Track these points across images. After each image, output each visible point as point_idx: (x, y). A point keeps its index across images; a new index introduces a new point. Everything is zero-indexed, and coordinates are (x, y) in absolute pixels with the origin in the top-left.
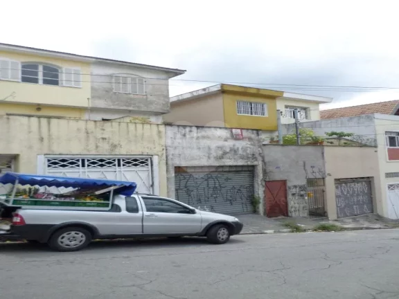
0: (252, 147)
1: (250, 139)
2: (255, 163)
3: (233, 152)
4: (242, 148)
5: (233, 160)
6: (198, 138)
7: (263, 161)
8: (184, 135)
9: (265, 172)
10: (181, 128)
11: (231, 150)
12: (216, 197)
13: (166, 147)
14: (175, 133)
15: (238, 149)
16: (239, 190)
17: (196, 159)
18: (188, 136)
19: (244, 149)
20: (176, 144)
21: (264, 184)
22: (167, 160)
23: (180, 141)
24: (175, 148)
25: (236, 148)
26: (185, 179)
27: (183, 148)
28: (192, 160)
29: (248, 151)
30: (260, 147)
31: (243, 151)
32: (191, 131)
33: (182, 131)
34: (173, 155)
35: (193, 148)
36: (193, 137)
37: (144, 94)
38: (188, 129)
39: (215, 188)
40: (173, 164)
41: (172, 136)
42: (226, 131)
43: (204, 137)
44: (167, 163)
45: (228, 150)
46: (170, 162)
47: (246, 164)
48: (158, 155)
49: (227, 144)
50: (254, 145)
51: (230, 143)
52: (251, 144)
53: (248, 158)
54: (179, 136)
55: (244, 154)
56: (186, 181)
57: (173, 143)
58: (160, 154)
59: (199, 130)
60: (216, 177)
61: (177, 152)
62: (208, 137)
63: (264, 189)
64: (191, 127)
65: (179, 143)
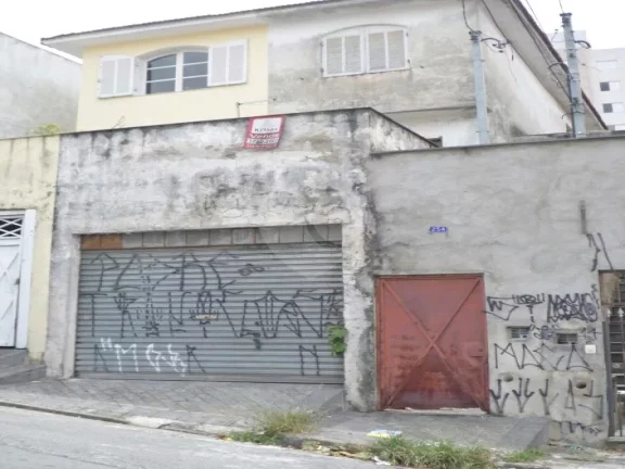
0: (322, 164)
1: (319, 142)
2: (336, 216)
3: (250, 188)
4: (285, 174)
5: (249, 212)
6: (143, 157)
7: (371, 208)
8: (107, 154)
9: (374, 246)
10: (101, 137)
11: (244, 182)
12: (208, 321)
13: (57, 187)
14: (83, 153)
15: (270, 176)
16: (292, 304)
17: (133, 213)
18: (115, 155)
19: (293, 176)
20: (83, 178)
21: (369, 284)
22: (55, 220)
23: (94, 169)
24: (80, 188)
25: (262, 173)
26: (117, 266)
27: (100, 186)
28: (121, 215)
29: (310, 181)
30: (361, 163)
31: (290, 183)
32: (125, 142)
33: (103, 143)
34: (71, 205)
35: (127, 185)
36: (128, 157)
37: (407, 66)
38: (117, 138)
39: (204, 294)
40: (69, 229)
41: (77, 160)
42: (231, 128)
43: (160, 153)
44: (55, 228)
45: (234, 183)
46: (63, 224)
47: (300, 221)
48: (35, 208)
49: (231, 165)
50: (334, 159)
51: (245, 161)
52: (325, 159)
53: (310, 201)
54: (93, 157)
55: (294, 190)
56: (119, 272)
57: (75, 177)
58: (40, 204)
59: (148, 137)
60: (211, 263)
61: (83, 197)
62: (174, 153)
63: (368, 302)
64: (126, 130)
65: (91, 176)
